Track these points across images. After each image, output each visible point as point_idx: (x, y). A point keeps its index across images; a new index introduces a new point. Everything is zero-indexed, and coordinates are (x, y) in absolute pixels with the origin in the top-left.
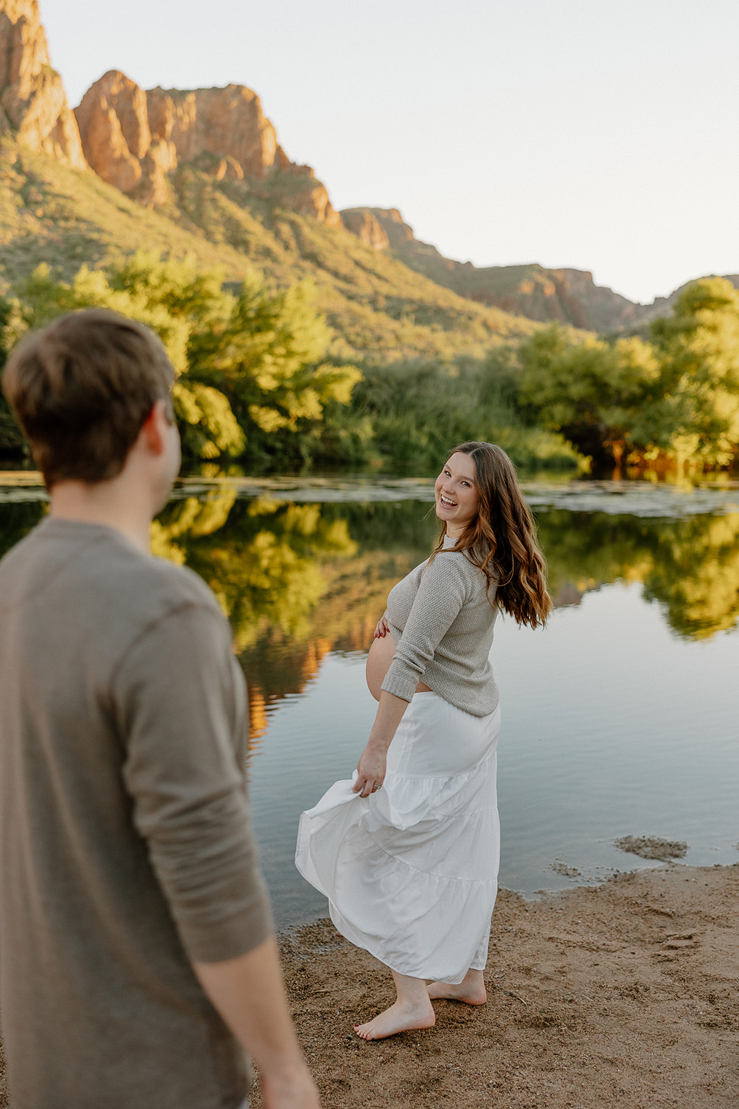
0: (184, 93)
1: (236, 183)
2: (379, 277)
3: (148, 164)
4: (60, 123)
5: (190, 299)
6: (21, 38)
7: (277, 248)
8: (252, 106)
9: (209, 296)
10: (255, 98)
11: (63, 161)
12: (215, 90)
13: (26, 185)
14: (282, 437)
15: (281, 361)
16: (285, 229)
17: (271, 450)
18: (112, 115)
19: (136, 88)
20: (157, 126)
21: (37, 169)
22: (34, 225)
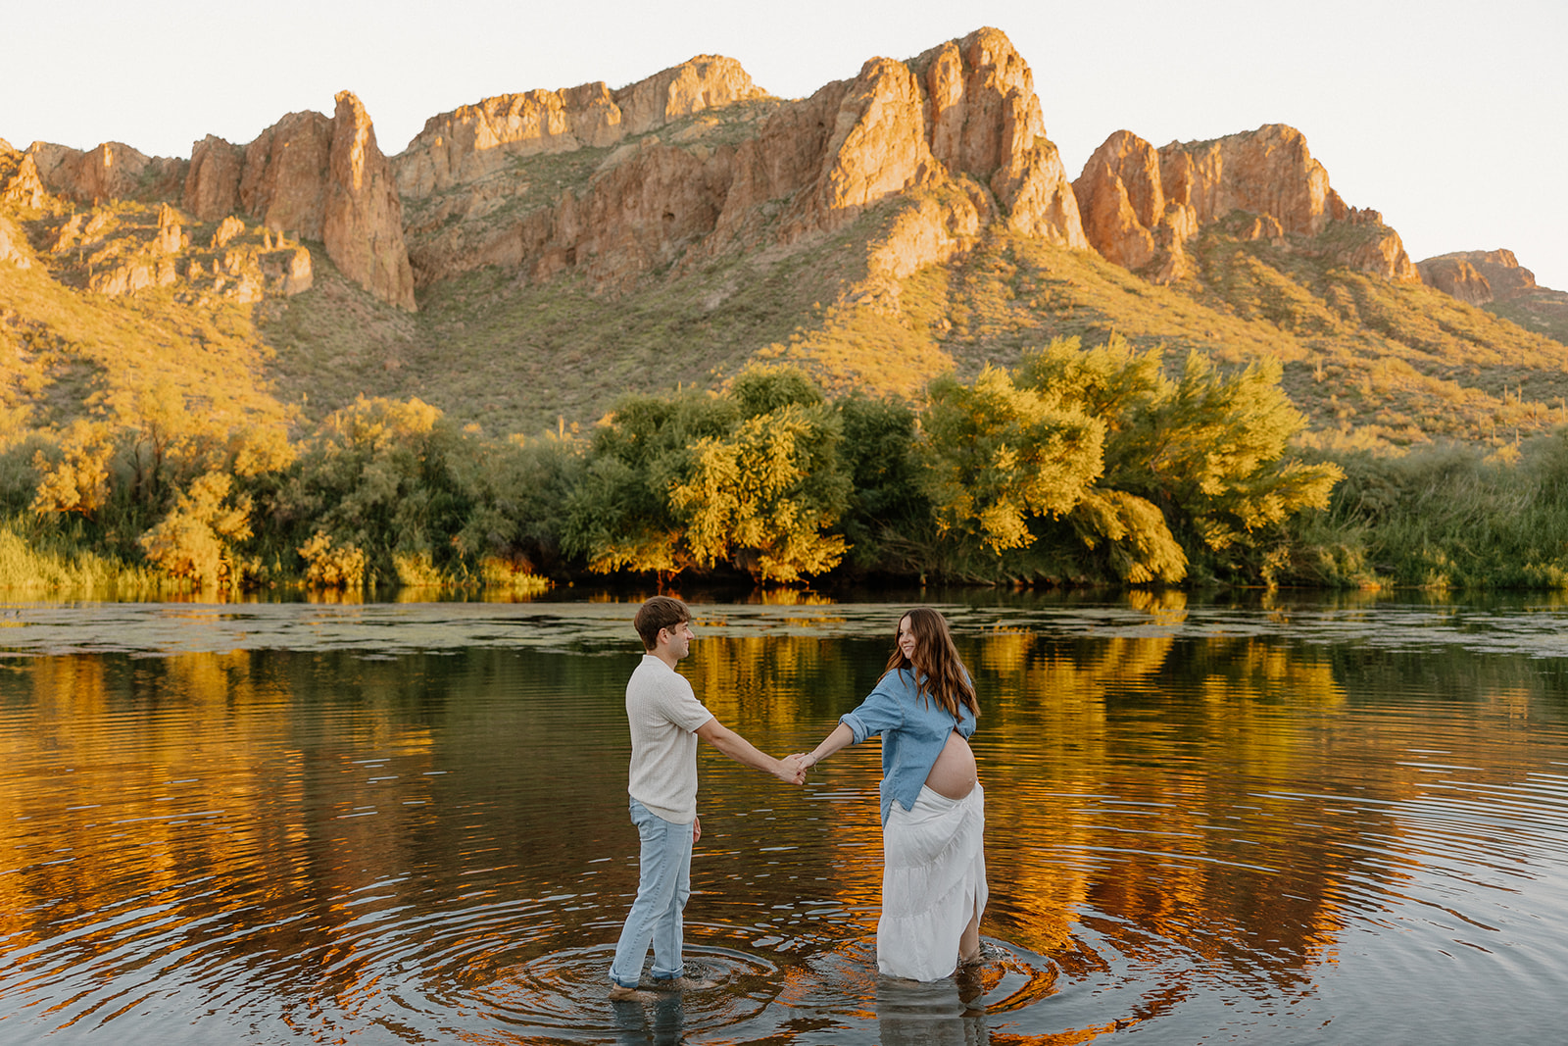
0: (1206, 145)
1: (1276, 243)
2: (1477, 342)
3: (1164, 233)
4: (1057, 200)
5: (1119, 392)
6: (1012, 111)
7: (1331, 318)
8: (1295, 147)
9: (1144, 385)
10: (1299, 137)
11: (1061, 242)
12: (1245, 134)
13: (1016, 274)
14: (1238, 556)
15: (1230, 459)
16: (1342, 292)
17: (1223, 573)
18: (1119, 182)
19: (1148, 146)
20: (1175, 189)
21: (1030, 254)
22: (1026, 319)
